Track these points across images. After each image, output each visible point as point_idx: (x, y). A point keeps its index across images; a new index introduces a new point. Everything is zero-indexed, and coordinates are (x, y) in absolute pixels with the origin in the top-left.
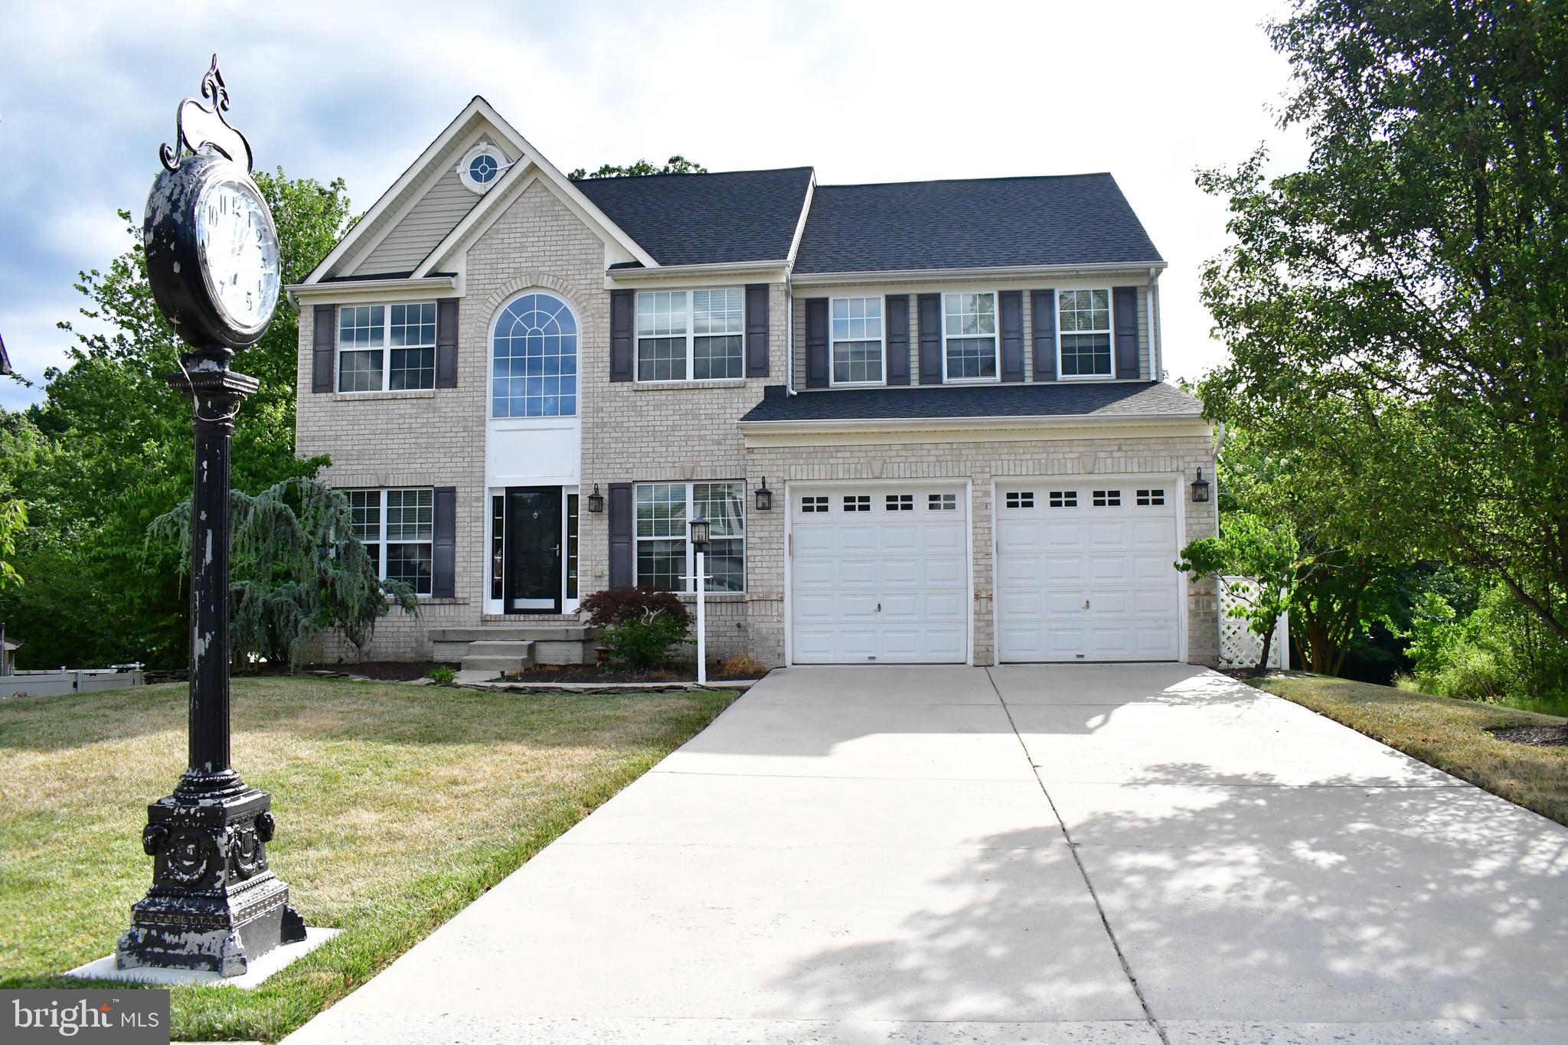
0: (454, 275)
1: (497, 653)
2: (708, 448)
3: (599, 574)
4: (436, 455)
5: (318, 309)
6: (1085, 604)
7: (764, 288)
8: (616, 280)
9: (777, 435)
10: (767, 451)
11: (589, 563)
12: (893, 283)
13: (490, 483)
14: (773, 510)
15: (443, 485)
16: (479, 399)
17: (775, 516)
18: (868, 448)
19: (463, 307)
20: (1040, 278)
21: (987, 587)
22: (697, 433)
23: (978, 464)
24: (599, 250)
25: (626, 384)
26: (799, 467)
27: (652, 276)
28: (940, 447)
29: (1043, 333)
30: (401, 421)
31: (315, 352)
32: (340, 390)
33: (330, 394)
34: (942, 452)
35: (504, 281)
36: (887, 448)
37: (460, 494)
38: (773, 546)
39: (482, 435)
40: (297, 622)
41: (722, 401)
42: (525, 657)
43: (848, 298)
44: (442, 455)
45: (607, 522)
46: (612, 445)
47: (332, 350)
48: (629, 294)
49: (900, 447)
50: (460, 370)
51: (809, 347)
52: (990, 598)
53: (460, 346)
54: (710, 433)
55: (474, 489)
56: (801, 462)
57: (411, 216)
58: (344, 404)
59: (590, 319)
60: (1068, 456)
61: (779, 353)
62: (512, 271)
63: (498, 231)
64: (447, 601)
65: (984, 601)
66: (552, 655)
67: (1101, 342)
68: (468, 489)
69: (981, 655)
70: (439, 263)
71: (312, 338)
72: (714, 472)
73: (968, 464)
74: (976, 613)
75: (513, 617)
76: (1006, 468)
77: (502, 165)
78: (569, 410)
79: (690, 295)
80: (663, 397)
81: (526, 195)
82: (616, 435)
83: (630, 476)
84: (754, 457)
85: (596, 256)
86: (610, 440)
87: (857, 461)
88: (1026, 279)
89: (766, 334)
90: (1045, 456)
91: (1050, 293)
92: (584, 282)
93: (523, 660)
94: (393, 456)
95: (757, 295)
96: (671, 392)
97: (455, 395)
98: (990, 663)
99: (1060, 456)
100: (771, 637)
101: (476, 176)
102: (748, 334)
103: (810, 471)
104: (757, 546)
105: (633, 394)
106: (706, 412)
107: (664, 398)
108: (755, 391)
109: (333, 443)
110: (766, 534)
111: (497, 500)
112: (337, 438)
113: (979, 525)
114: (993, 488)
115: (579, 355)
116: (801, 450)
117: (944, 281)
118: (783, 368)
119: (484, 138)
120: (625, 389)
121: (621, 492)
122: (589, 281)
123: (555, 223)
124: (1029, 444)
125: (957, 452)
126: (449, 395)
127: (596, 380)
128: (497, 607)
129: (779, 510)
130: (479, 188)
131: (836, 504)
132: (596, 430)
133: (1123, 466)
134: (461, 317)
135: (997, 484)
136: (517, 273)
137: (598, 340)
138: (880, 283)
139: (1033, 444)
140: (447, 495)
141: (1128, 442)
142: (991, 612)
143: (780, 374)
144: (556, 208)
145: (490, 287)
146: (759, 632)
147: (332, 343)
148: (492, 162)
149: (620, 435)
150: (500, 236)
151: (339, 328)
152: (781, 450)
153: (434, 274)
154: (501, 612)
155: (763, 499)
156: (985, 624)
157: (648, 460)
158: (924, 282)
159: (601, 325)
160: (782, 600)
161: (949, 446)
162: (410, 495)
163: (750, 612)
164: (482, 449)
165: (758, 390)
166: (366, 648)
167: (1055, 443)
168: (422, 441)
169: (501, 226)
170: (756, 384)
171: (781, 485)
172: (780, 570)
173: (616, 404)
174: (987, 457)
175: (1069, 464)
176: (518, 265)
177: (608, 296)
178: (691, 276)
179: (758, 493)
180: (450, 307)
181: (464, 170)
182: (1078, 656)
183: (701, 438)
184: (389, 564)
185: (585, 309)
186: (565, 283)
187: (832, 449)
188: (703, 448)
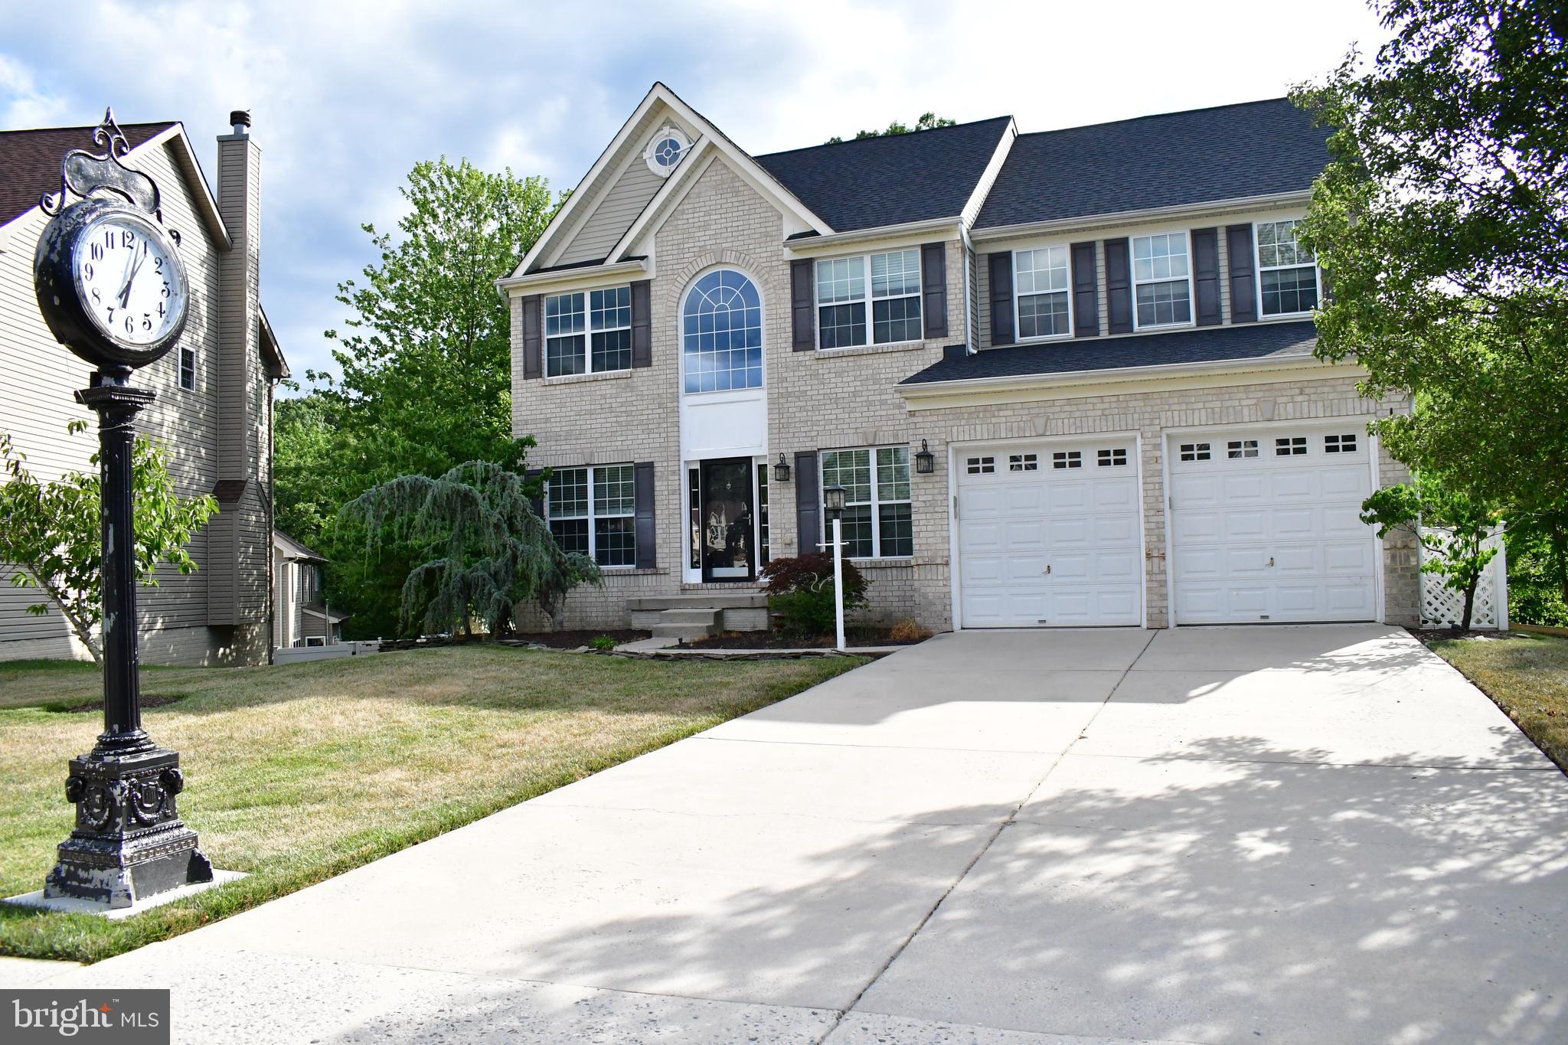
0: (642, 258)
1: (686, 621)
2: (889, 412)
3: (788, 542)
4: (635, 432)
5: (526, 301)
6: (1268, 561)
7: (940, 247)
8: (794, 251)
9: (946, 396)
10: (928, 413)
11: (779, 531)
12: (1077, 230)
13: (685, 456)
14: (935, 473)
15: (642, 461)
16: (672, 376)
17: (938, 479)
18: (1031, 405)
19: (654, 289)
20: (1235, 212)
21: (1160, 545)
22: (878, 397)
23: (1147, 416)
24: (778, 223)
25: (808, 353)
26: (961, 429)
27: (828, 244)
28: (1106, 400)
29: (1241, 272)
30: (603, 401)
31: (525, 341)
32: (549, 375)
33: (539, 380)
34: (1107, 406)
35: (691, 260)
36: (1051, 403)
37: (658, 469)
38: (937, 509)
39: (676, 411)
40: (490, 594)
41: (902, 364)
42: (712, 624)
43: (1032, 249)
44: (639, 432)
45: (793, 491)
46: (797, 414)
47: (539, 339)
48: (808, 263)
49: (1065, 402)
50: (654, 349)
51: (994, 303)
52: (1163, 557)
53: (653, 326)
54: (890, 397)
55: (670, 463)
56: (963, 422)
57: (605, 204)
58: (552, 388)
59: (772, 291)
60: (1244, 403)
61: (957, 312)
62: (697, 249)
63: (683, 212)
64: (649, 571)
65: (1156, 560)
66: (737, 621)
67: (1306, 277)
68: (665, 464)
69: (1154, 617)
70: (630, 248)
71: (521, 328)
72: (896, 436)
73: (1136, 416)
74: (1148, 573)
75: (709, 585)
76: (1176, 419)
77: (684, 145)
78: (756, 382)
79: (867, 259)
80: (842, 364)
81: (707, 174)
82: (801, 404)
83: (814, 444)
84: (915, 420)
85: (775, 228)
86: (795, 410)
87: (1019, 419)
88: (1221, 214)
89: (943, 293)
90: (1218, 404)
91: (1248, 228)
92: (764, 255)
93: (708, 628)
94: (597, 435)
95: (933, 254)
96: (852, 359)
97: (650, 373)
98: (1164, 624)
99: (1237, 403)
100: (938, 602)
101: (661, 161)
102: (925, 294)
103: (972, 432)
104: (921, 510)
105: (815, 362)
106: (887, 376)
107: (845, 364)
108: (934, 352)
109: (544, 425)
110: (930, 498)
111: (693, 473)
112: (547, 421)
113: (1148, 480)
114: (1164, 439)
115: (763, 327)
116: (963, 410)
117: (1131, 224)
118: (962, 327)
119: (667, 122)
120: (807, 358)
121: (806, 460)
122: (769, 254)
123: (736, 199)
124: (1201, 392)
125: (1124, 405)
126: (645, 374)
127: (780, 350)
128: (695, 576)
129: (943, 473)
130: (663, 171)
131: (1002, 464)
132: (781, 400)
133: (1305, 411)
134: (652, 298)
135: (1168, 436)
136: (702, 251)
137: (779, 311)
138: (1063, 232)
139: (1206, 392)
140: (645, 471)
141: (1311, 384)
142: (1164, 572)
143: (958, 333)
144: (737, 184)
145: (678, 267)
146: (925, 596)
147: (539, 332)
148: (674, 145)
149: (804, 404)
150: (685, 217)
151: (545, 317)
152: (943, 412)
153: (626, 258)
154: (700, 580)
155: (924, 462)
156: (1158, 585)
157: (832, 427)
158: (1110, 227)
159: (782, 296)
160: (947, 564)
161: (1114, 399)
162: (614, 473)
163: (916, 577)
164: (677, 424)
165: (937, 350)
166: (558, 618)
167: (1229, 390)
168: (622, 419)
169: (685, 207)
170: (935, 345)
171: (943, 448)
172: (944, 534)
173: (799, 374)
174: (1156, 408)
175: (1246, 411)
176: (702, 243)
177: (788, 267)
178: (866, 240)
179: (919, 456)
180: (642, 289)
181: (650, 155)
182: (1262, 617)
183: (883, 402)
184: (597, 537)
185: (766, 282)
186: (747, 258)
187: (993, 408)
188: (885, 413)
